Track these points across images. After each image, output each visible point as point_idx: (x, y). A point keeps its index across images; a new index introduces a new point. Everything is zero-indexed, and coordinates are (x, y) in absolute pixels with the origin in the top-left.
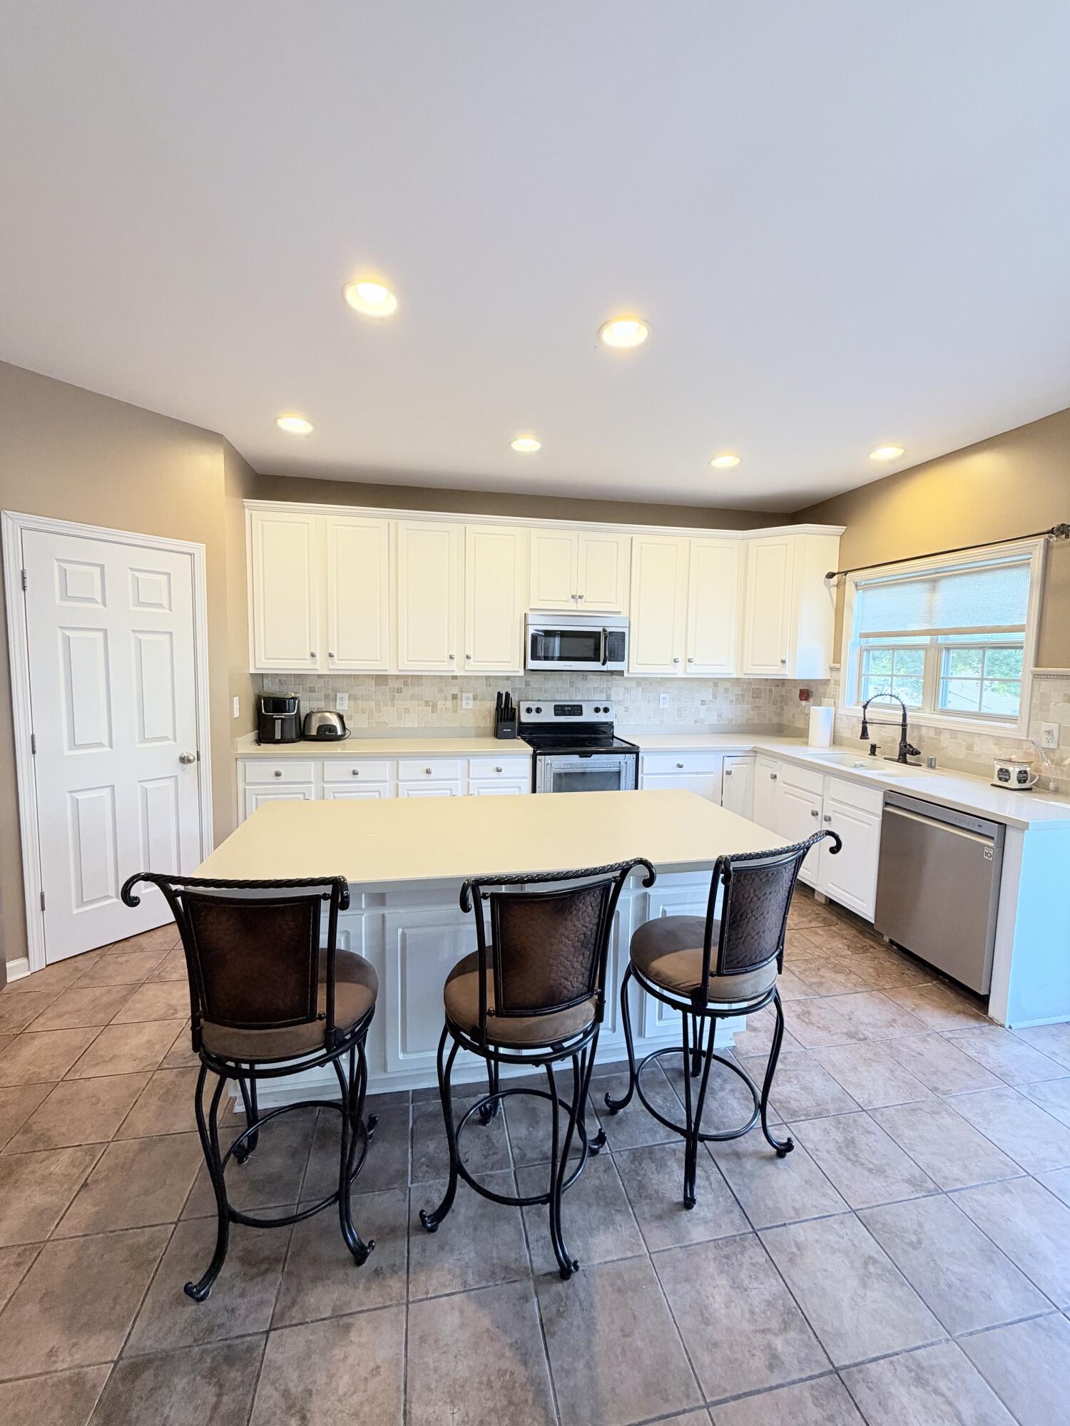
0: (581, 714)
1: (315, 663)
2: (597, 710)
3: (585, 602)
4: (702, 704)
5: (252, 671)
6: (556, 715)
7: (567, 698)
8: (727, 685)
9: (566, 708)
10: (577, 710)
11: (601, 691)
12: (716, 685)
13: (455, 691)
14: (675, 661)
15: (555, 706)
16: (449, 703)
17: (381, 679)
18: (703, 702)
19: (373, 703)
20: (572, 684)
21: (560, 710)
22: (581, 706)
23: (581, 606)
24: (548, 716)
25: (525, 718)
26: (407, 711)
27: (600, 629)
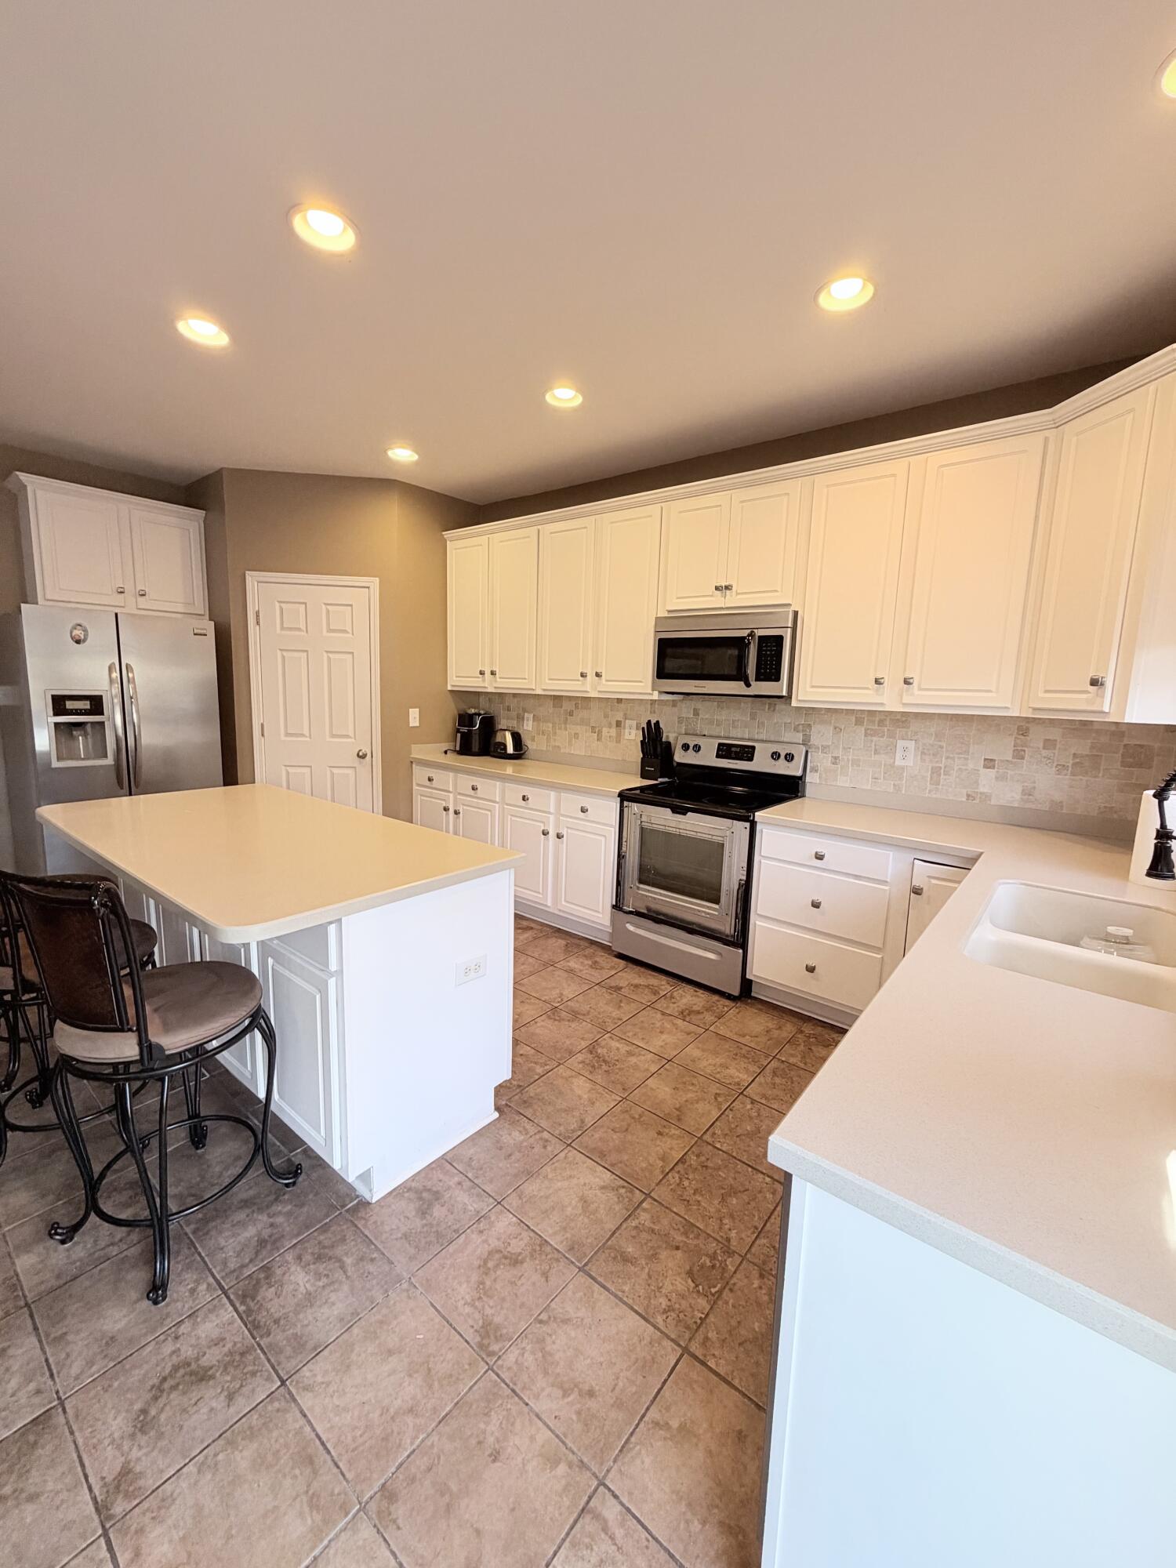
0: (751, 759)
1: (484, 681)
2: (776, 756)
3: (737, 594)
4: (985, 767)
5: (449, 688)
6: (718, 756)
7: (738, 736)
8: (1055, 734)
9: (733, 749)
10: (747, 753)
11: (796, 729)
12: (1022, 731)
13: (619, 717)
14: (877, 682)
15: (720, 745)
16: (613, 731)
17: (557, 699)
18: (989, 763)
19: (551, 725)
20: (753, 717)
21: (725, 751)
22: (753, 748)
23: (731, 601)
24: (708, 758)
25: (680, 757)
26: (576, 735)
27: (745, 633)
